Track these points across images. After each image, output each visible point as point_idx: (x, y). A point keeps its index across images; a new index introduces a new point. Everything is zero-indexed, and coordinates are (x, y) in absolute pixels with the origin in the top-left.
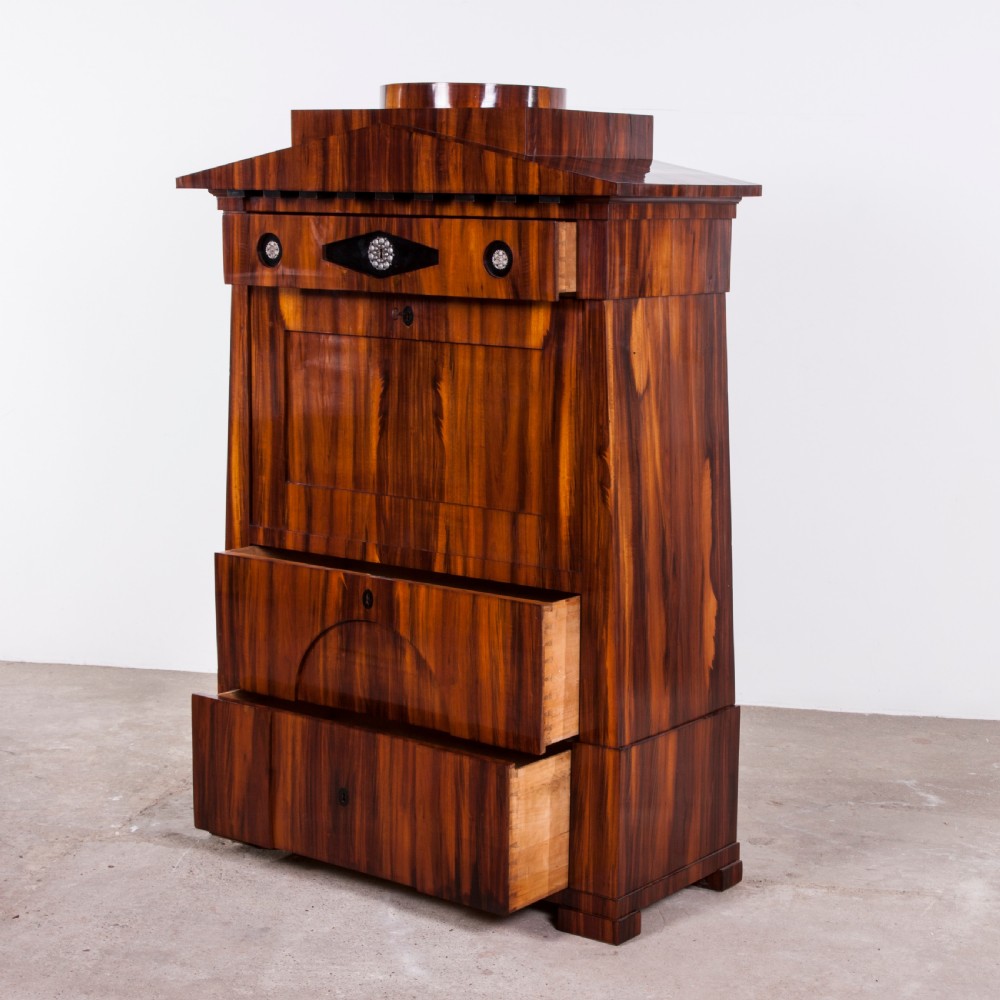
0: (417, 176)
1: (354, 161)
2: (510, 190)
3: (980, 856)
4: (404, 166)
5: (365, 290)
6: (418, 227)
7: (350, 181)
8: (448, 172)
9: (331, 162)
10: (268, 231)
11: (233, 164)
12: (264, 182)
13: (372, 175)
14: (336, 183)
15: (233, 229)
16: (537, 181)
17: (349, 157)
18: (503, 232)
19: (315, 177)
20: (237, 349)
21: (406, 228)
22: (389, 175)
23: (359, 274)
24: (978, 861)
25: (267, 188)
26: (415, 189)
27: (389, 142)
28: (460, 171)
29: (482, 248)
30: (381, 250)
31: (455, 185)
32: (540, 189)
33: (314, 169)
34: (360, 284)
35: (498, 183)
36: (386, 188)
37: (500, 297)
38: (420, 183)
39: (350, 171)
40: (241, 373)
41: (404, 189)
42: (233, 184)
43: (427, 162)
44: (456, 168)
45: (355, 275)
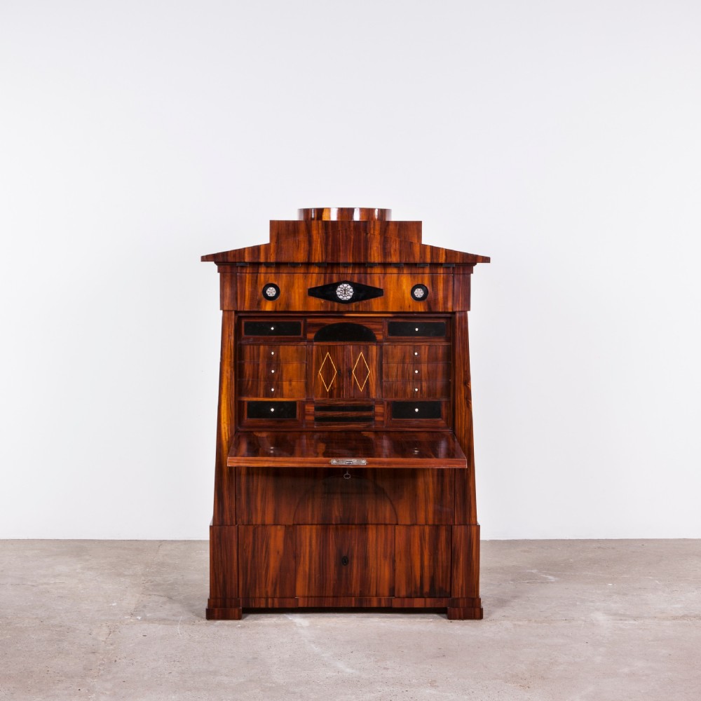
0: (371, 255)
1: (330, 247)
2: (428, 260)
3: (592, 602)
4: (362, 250)
5: (336, 310)
6: (371, 278)
7: (327, 257)
8: (390, 252)
9: (314, 247)
10: (270, 282)
11: (244, 249)
12: (266, 258)
13: (341, 254)
14: (317, 258)
15: (245, 282)
16: (444, 256)
17: (326, 245)
18: (422, 280)
19: (303, 255)
20: (226, 347)
21: (363, 279)
22: (353, 254)
23: (331, 302)
24: (592, 604)
25: (269, 261)
26: (369, 260)
27: (352, 237)
28: (398, 252)
29: (410, 288)
30: (345, 290)
31: (394, 259)
32: (446, 260)
33: (302, 251)
34: (333, 307)
35: (421, 257)
36: (351, 260)
37: (420, 310)
38: (372, 258)
39: (326, 252)
40: (229, 360)
41: (362, 261)
42: (244, 259)
43: (377, 247)
44: (395, 250)
45: (330, 303)
